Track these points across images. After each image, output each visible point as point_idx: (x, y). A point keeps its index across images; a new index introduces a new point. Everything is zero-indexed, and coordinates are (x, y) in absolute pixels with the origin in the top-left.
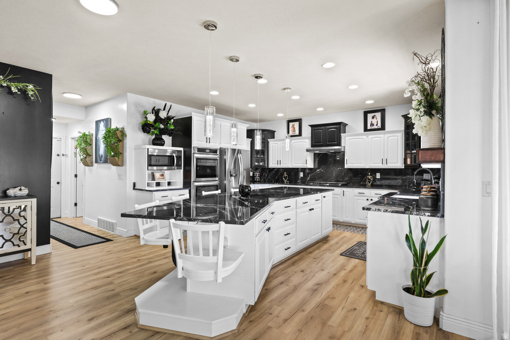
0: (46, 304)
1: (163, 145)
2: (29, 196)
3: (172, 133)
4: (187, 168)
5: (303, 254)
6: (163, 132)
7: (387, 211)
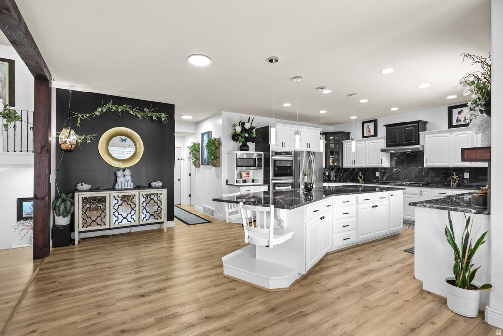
0: (173, 255)
1: (247, 150)
2: (162, 187)
3: (255, 140)
4: (266, 168)
5: (364, 246)
6: (247, 140)
7: (432, 207)
